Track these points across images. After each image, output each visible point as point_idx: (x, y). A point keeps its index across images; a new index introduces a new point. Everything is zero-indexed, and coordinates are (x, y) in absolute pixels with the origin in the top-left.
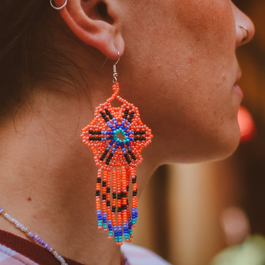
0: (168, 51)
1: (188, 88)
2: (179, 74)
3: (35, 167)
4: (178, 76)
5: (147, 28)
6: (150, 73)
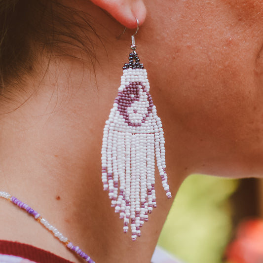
6: (178, 52)
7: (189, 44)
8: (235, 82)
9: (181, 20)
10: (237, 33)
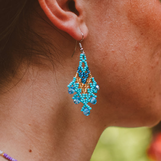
0: (120, 40)
2: (127, 59)
4: (126, 59)
6: (106, 55)
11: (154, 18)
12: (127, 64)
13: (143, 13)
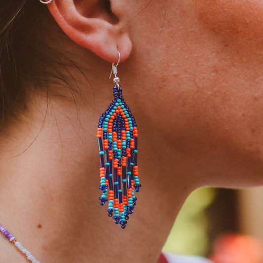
1: (212, 101)
3: (43, 188)
4: (198, 87)
5: (161, 29)
6: (164, 81)
7: (175, 73)
8: (226, 106)
9: (166, 50)
10: (224, 59)
11: (247, 19)
12: (200, 94)
13: (226, 11)
